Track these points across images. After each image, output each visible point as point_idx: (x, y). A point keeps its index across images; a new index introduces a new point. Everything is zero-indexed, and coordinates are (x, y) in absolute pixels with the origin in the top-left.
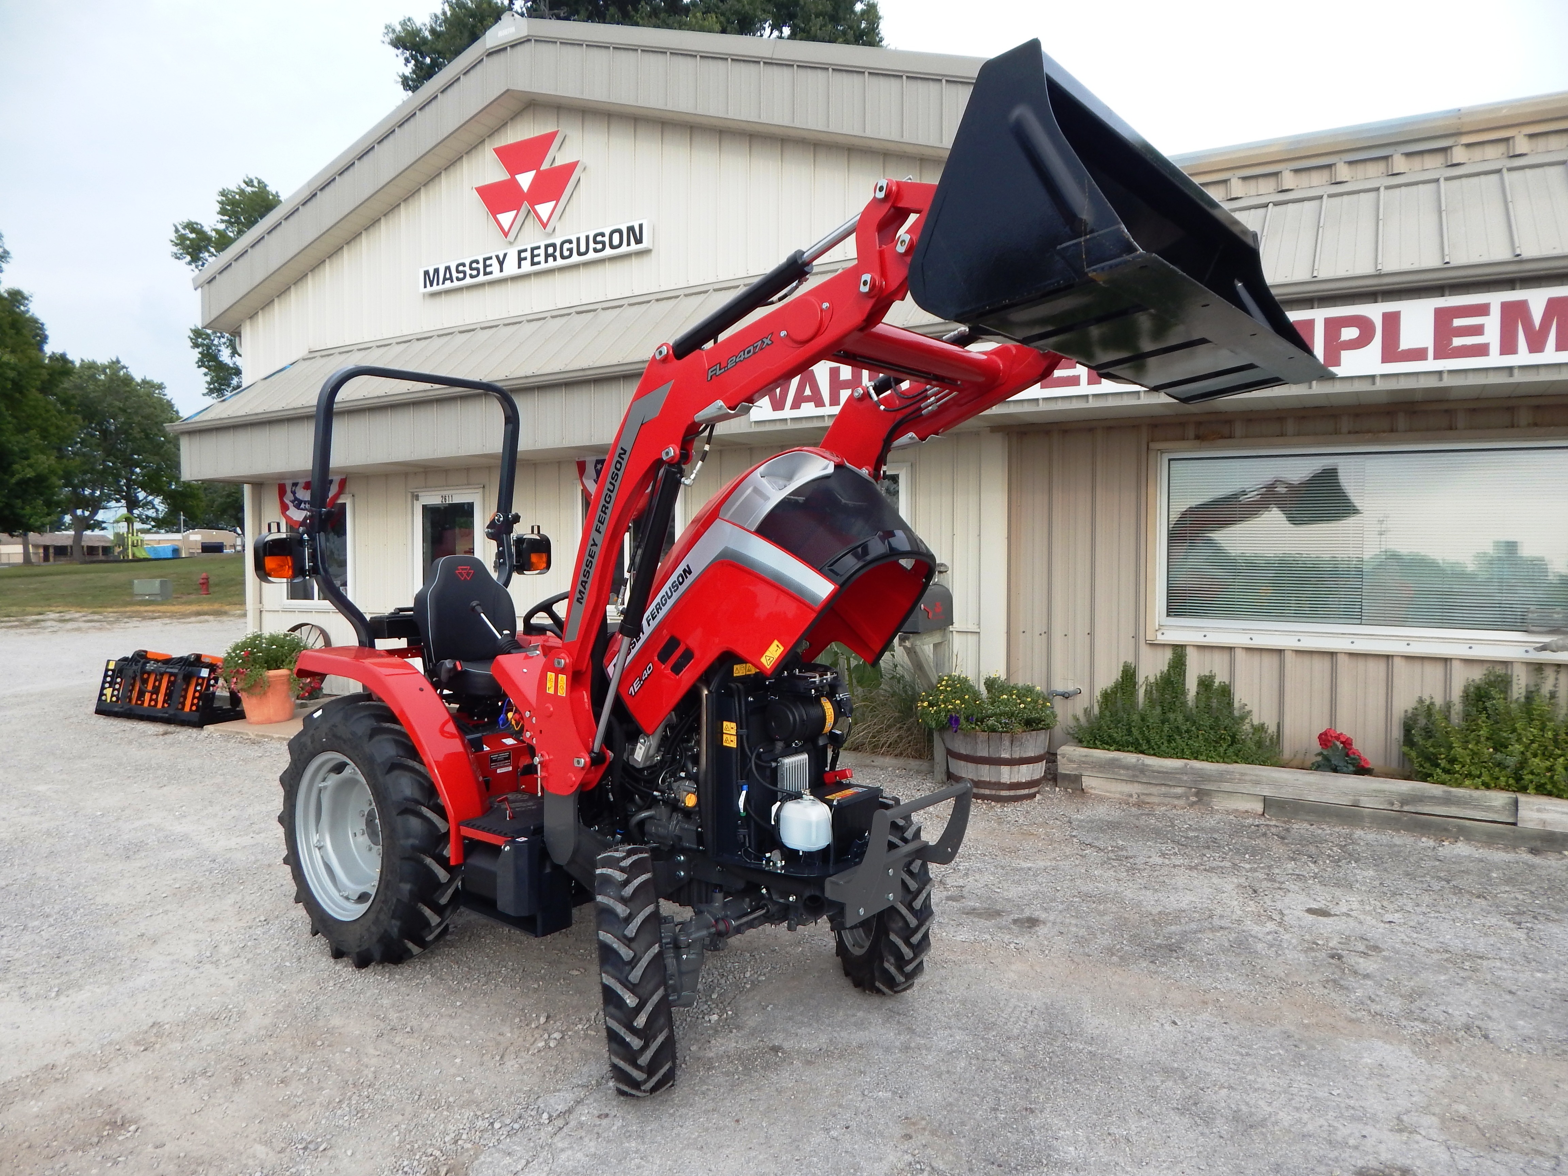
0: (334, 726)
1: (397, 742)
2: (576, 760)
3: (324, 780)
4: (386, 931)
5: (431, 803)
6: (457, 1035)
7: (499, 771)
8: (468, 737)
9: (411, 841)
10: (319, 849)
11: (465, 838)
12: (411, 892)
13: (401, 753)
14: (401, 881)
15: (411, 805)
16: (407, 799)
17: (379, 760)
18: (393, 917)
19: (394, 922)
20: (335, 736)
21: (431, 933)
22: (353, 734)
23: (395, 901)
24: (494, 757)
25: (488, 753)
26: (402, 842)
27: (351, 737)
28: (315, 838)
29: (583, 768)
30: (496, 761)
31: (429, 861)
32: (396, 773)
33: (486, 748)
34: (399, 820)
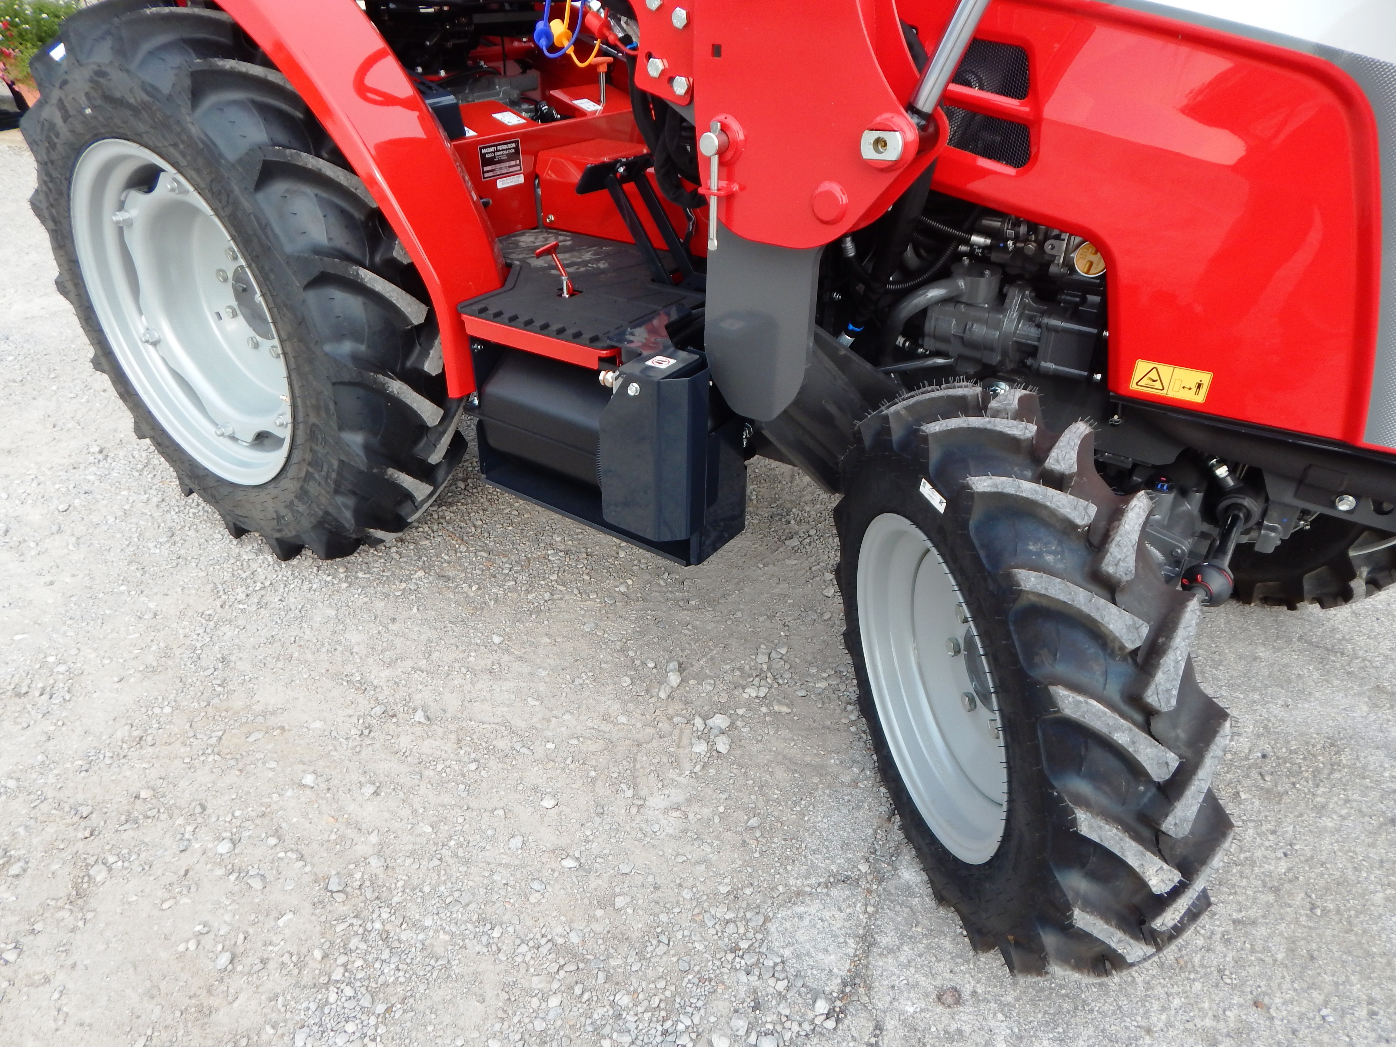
0: (101, 73)
1: (265, 110)
2: (868, 137)
3: (121, 206)
4: (327, 513)
5: (378, 259)
6: (519, 724)
7: (501, 184)
8: (428, 102)
9: (347, 347)
10: (155, 344)
11: (475, 340)
12: (367, 447)
13: (281, 137)
14: (341, 428)
15: (336, 266)
16: (318, 251)
17: (231, 155)
18: (337, 491)
19: (340, 500)
20: (108, 98)
21: (417, 509)
22: (151, 90)
23: (336, 464)
24: (488, 151)
25: (474, 144)
26: (328, 348)
27: (146, 98)
28: (139, 325)
29: (890, 167)
30: (491, 161)
31: (397, 387)
32: (279, 187)
33: (470, 133)
34: (311, 297)
